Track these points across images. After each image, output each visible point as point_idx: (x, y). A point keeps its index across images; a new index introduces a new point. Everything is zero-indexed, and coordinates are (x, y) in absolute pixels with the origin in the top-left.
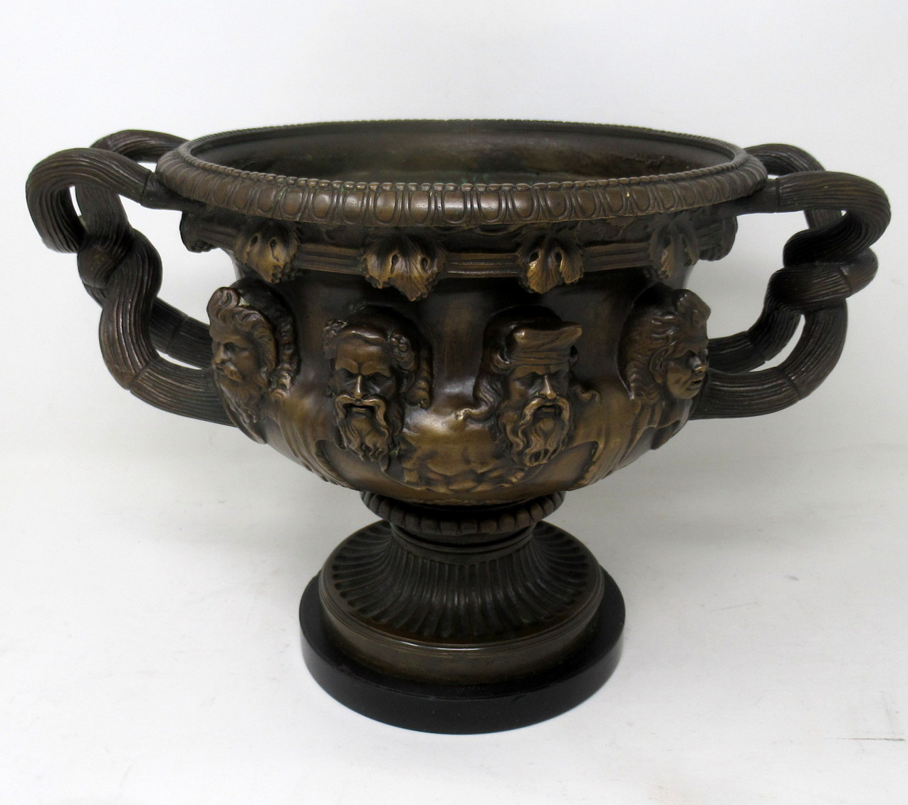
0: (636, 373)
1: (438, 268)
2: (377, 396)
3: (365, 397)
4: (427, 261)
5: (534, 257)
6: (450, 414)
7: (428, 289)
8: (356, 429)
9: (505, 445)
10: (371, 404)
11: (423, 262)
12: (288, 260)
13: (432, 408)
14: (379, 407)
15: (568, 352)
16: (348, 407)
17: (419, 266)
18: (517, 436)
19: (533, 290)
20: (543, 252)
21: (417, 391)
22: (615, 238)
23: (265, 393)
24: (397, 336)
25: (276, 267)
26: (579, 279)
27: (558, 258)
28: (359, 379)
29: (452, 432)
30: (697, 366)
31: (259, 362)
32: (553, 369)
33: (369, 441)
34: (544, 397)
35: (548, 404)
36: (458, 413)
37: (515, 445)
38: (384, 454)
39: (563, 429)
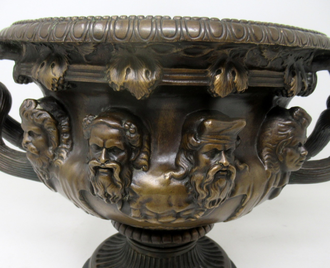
0: (268, 154)
1: (156, 77)
2: (115, 161)
3: (106, 162)
4: (149, 73)
5: (219, 72)
6: (160, 175)
7: (149, 91)
8: (101, 183)
9: (194, 195)
10: (110, 167)
11: (147, 73)
12: (62, 75)
13: (150, 171)
14: (116, 168)
15: (236, 137)
16: (96, 169)
17: (144, 75)
18: (203, 190)
19: (217, 94)
20: (224, 70)
21: (140, 160)
22: (266, 67)
23: (51, 162)
24: (129, 123)
25: (54, 79)
26: (246, 90)
27: (234, 74)
28: (104, 150)
29: (162, 186)
30: (303, 152)
31: (47, 143)
32: (228, 147)
33: (109, 191)
34: (222, 165)
35: (224, 169)
36: (166, 175)
37: (200, 196)
38: (119, 199)
39: (230, 185)
